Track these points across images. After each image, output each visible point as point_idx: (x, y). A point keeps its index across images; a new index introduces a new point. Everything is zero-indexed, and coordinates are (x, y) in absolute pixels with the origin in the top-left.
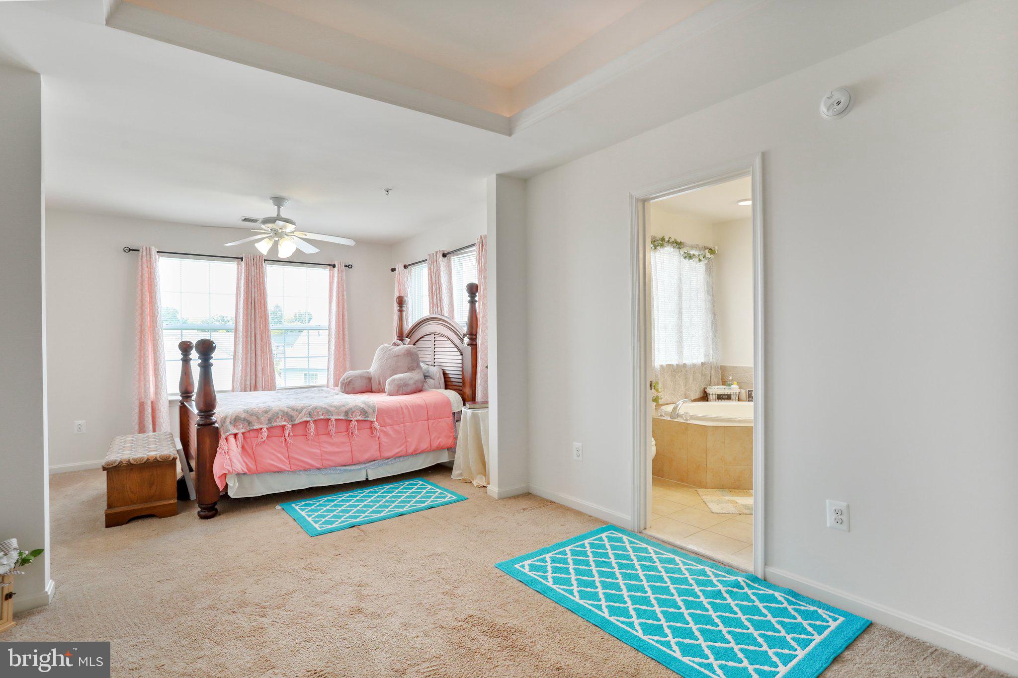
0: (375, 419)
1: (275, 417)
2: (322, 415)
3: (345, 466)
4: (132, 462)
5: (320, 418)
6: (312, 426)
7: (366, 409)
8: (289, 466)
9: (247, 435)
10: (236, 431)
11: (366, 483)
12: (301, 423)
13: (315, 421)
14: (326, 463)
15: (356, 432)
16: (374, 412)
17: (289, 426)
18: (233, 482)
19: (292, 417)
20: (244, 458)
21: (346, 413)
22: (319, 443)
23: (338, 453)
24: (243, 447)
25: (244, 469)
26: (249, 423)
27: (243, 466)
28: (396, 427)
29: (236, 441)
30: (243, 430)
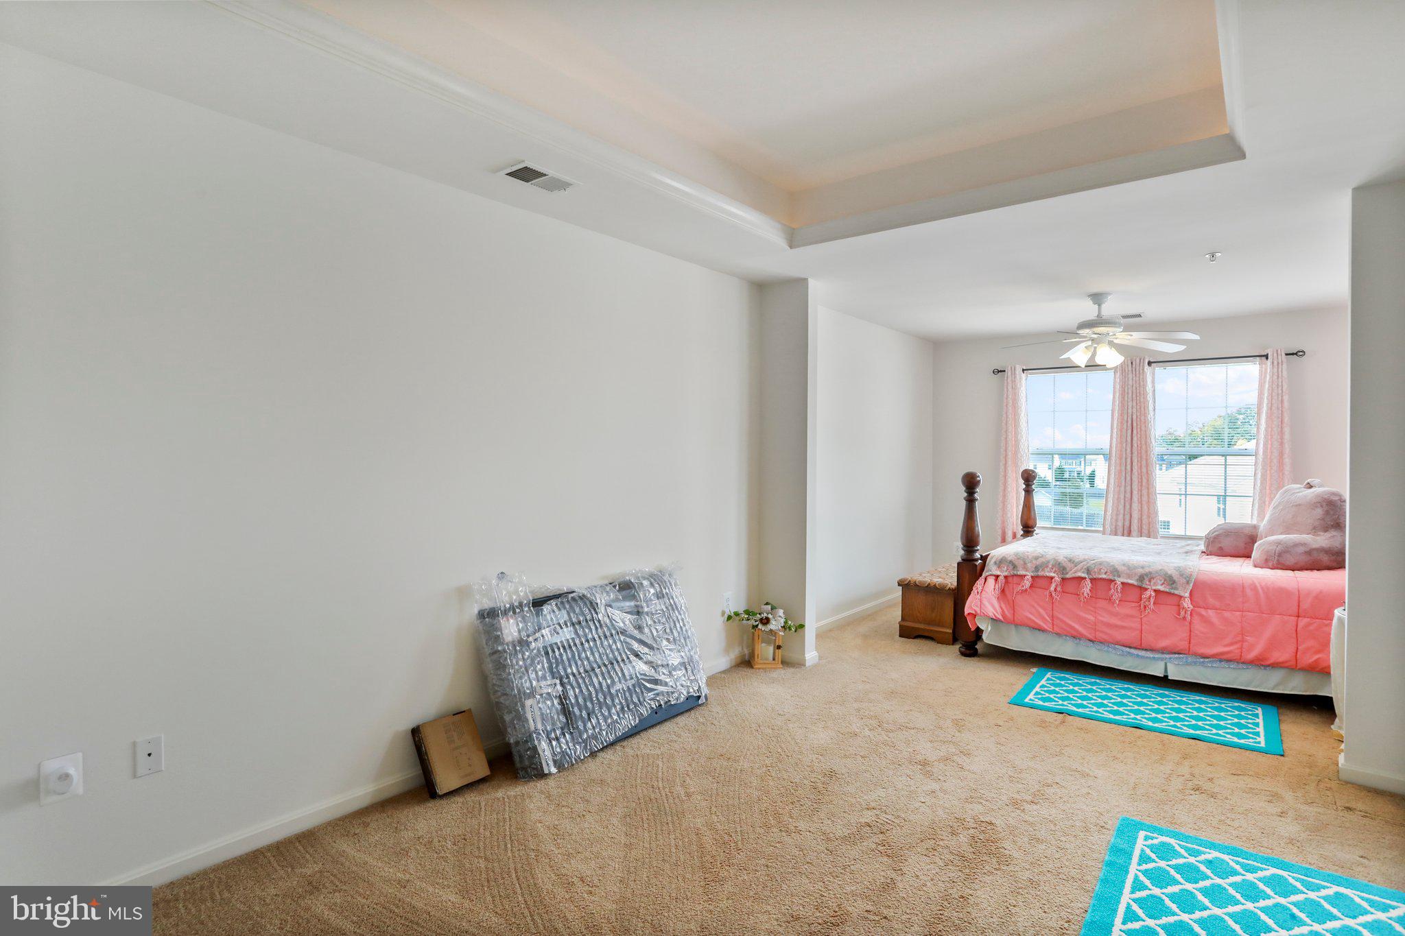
0: (1187, 595)
1: (1044, 565)
2: (1106, 573)
3: (1130, 647)
4: (917, 583)
5: (1100, 577)
6: (1088, 584)
7: (1175, 578)
8: (1051, 626)
9: (1010, 579)
10: (998, 573)
11: (1163, 682)
12: (1074, 578)
13: (1093, 580)
14: (1100, 635)
15: (1152, 606)
16: (1188, 583)
17: (1057, 579)
18: (986, 625)
19: (1064, 568)
20: (1002, 604)
21: (1141, 578)
22: (1095, 608)
23: (1123, 627)
24: (1003, 591)
25: (996, 614)
26: (1015, 567)
27: (996, 611)
28: (1227, 614)
29: (996, 583)
30: (1006, 574)
